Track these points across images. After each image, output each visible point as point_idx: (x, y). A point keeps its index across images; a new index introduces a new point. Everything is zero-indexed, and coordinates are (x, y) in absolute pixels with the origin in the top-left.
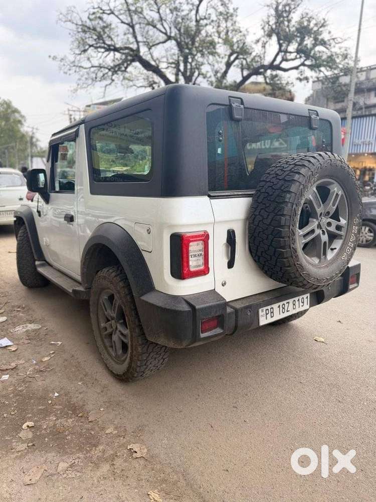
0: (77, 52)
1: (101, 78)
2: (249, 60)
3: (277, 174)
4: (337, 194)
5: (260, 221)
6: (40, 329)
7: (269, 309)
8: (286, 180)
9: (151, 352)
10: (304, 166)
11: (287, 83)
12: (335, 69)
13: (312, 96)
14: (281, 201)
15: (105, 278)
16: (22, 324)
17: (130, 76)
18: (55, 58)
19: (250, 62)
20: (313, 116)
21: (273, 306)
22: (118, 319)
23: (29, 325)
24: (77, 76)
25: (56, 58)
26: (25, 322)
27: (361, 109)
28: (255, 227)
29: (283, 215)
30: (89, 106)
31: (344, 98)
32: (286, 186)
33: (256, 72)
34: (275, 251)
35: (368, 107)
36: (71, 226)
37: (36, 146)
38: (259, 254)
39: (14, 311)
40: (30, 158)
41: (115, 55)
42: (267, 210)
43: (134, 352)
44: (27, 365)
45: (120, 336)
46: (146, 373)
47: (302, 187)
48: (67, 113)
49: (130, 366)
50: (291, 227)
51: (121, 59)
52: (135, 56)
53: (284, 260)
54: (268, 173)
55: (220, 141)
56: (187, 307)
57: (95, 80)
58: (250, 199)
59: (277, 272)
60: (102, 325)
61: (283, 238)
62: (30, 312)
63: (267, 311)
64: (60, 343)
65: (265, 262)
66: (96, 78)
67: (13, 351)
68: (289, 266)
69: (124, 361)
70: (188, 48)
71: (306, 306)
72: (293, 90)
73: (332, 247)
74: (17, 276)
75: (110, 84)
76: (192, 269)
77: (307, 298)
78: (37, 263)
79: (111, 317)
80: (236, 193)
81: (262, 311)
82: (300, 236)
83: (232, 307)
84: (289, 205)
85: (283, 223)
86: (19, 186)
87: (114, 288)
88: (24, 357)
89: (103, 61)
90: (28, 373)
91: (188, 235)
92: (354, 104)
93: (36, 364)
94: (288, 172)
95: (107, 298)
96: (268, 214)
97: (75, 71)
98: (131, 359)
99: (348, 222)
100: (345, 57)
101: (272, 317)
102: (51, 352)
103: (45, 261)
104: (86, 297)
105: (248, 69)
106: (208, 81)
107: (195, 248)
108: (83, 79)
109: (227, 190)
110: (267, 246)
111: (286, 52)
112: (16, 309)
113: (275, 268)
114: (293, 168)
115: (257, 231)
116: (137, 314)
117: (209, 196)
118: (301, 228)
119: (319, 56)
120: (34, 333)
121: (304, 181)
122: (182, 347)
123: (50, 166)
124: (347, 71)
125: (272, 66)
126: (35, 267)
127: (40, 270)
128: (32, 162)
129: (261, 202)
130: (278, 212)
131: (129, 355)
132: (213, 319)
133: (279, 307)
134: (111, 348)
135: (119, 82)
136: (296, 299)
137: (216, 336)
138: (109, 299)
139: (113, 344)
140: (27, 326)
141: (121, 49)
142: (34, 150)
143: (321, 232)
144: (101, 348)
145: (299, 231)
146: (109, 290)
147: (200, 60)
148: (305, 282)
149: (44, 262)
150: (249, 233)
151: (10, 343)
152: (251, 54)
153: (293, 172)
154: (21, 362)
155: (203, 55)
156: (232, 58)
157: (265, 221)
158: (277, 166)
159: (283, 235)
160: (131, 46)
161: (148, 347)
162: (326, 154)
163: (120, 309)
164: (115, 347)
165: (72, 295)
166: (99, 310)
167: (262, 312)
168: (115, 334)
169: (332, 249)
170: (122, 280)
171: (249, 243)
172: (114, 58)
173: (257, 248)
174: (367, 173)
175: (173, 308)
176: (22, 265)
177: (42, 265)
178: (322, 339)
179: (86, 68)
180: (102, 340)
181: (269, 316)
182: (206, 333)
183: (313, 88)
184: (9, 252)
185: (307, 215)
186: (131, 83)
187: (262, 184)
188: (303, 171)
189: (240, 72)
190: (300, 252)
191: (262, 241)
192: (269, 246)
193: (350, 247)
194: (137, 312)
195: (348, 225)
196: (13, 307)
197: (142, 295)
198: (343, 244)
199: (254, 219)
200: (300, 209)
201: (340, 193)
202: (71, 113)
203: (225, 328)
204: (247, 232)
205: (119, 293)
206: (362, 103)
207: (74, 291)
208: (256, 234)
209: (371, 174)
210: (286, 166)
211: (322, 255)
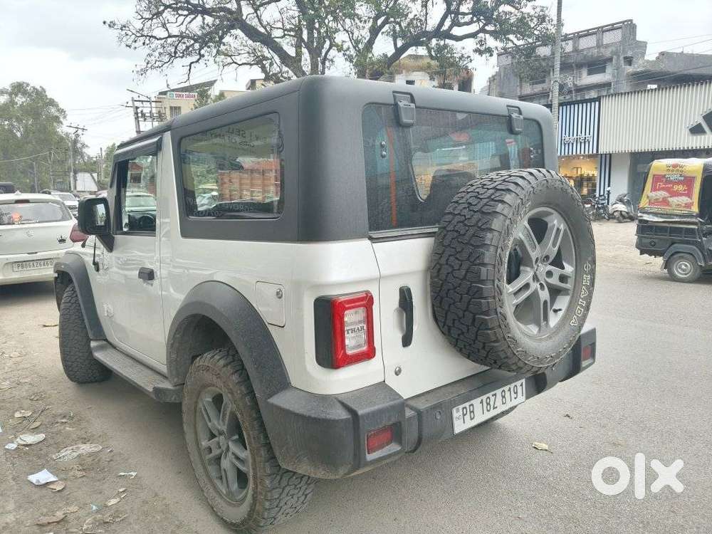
0: (147, 15)
1: (183, 53)
2: (404, 25)
3: (470, 203)
4: (558, 229)
5: (448, 273)
6: (101, 451)
7: (468, 407)
8: (483, 213)
9: (286, 486)
10: (509, 190)
11: (462, 57)
12: (529, 36)
13: (498, 74)
14: (479, 243)
15: (207, 369)
16: (72, 445)
17: (226, 49)
18: (112, 25)
19: (406, 27)
20: (514, 115)
21: (472, 402)
22: (231, 434)
23: (83, 446)
24: (147, 50)
25: (114, 24)
26: (75, 442)
27: (570, 92)
28: (441, 282)
29: (484, 265)
30: (164, 93)
31: (544, 77)
32: (484, 221)
33: (416, 42)
34: (474, 320)
35: (580, 90)
36: (150, 287)
37: (82, 155)
38: (449, 323)
39: (57, 423)
40: (72, 174)
41: (204, 19)
42: (458, 256)
43: (259, 487)
44: (81, 513)
45: (234, 461)
46: (278, 519)
47: (508, 222)
48: (130, 104)
49: (252, 509)
50: (496, 281)
51: (213, 25)
52: (234, 21)
53: (489, 332)
54: (457, 202)
55: (383, 157)
56: (344, 413)
57: (173, 56)
58: (430, 240)
59: (478, 349)
60: (203, 443)
61: (485, 298)
62: (84, 424)
63: (465, 410)
64: (134, 474)
65: (459, 335)
66: (175, 53)
67: (59, 491)
68: (497, 341)
69: (243, 500)
70: (313, 9)
71: (521, 398)
72: (470, 66)
73: (556, 307)
74: (60, 366)
75: (197, 61)
76: (349, 352)
77: (522, 385)
78: (93, 344)
79: (219, 431)
80: (409, 232)
81: (458, 411)
82: (510, 294)
83: (412, 408)
84: (492, 249)
85: (483, 277)
86: (60, 221)
87: (222, 385)
88: (76, 500)
89: (187, 29)
90: (85, 527)
91: (342, 299)
92: (561, 87)
93: (97, 512)
94: (485, 201)
95: (210, 400)
96: (460, 263)
97: (144, 44)
98: (254, 498)
99: (576, 269)
100: (542, 19)
101: (472, 419)
102: (121, 490)
103: (106, 340)
104: (175, 399)
105: (403, 37)
106: (344, 55)
107: (352, 318)
108: (156, 54)
109: (395, 227)
110: (461, 312)
111: (457, 13)
112: (59, 421)
113: (474, 343)
114: (493, 194)
115: (445, 287)
116: (262, 425)
117: (371, 238)
118: (509, 282)
119: (505, 19)
120: (90, 459)
121: (511, 214)
122: (337, 477)
123: (115, 194)
124: (547, 39)
125: (438, 33)
126: (90, 352)
127: (99, 355)
128: (75, 180)
129: (449, 245)
130: (475, 260)
131: (250, 492)
132: (384, 429)
133: (482, 402)
134: (219, 480)
135: (212, 59)
136: (506, 388)
137: (389, 456)
138: (213, 401)
139: (223, 473)
140: (78, 448)
141: (213, 10)
142: (79, 160)
143: (539, 286)
144: (203, 480)
145: (508, 286)
146: (213, 388)
147: (333, 25)
148: (520, 364)
149: (104, 342)
150: (431, 291)
151: (53, 479)
152: (407, 15)
153: (493, 200)
154: (73, 508)
155: (336, 19)
156: (380, 22)
157: (456, 274)
158: (469, 191)
159: (485, 295)
160: (229, 6)
161: (281, 479)
162: (539, 171)
163: (234, 418)
164: (227, 478)
165: (154, 397)
166: (198, 419)
167: (457, 413)
168: (225, 458)
169: (556, 311)
170: (236, 372)
171: (433, 306)
172: (204, 23)
173: (446, 314)
174: (585, 183)
175: (323, 416)
176: (67, 349)
177: (101, 348)
178: (544, 445)
179: (161, 39)
180: (205, 468)
181: (467, 417)
182: (374, 454)
183: (498, 62)
184: (45, 326)
185: (517, 262)
186: (229, 60)
187: (448, 218)
188: (508, 198)
189: (392, 42)
190: (511, 319)
191: (454, 303)
192: (465, 311)
193: (582, 306)
194: (262, 422)
195: (576, 273)
196: (55, 416)
197: (270, 396)
198: (571, 302)
199: (439, 270)
200: (508, 253)
201: (562, 227)
202: (137, 104)
203: (403, 442)
204: (429, 290)
205: (232, 394)
206: (570, 84)
207: (157, 390)
208: (443, 293)
209: (590, 185)
210: (482, 191)
211: (542, 321)
